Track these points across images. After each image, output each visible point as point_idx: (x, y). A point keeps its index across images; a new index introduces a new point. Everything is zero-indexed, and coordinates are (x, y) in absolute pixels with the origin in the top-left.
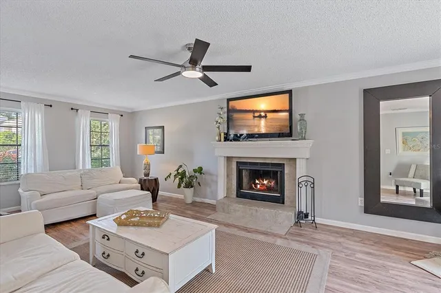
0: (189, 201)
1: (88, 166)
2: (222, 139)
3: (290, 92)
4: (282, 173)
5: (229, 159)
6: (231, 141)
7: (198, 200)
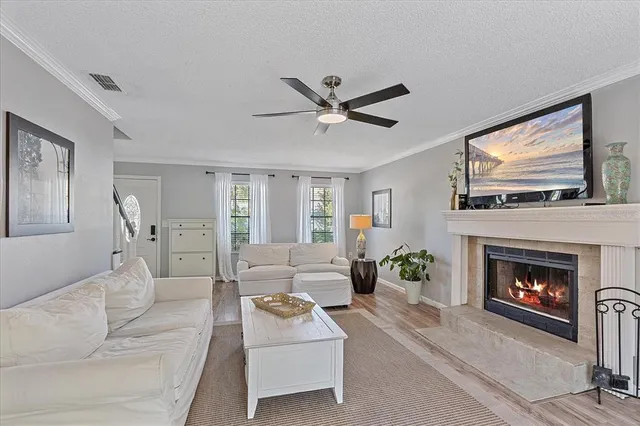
0: (413, 301)
1: (309, 240)
2: (457, 206)
3: (586, 100)
4: (574, 274)
5: (472, 239)
6: (472, 208)
7: (429, 301)
